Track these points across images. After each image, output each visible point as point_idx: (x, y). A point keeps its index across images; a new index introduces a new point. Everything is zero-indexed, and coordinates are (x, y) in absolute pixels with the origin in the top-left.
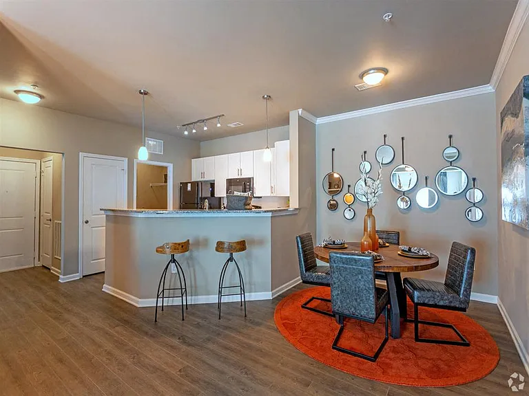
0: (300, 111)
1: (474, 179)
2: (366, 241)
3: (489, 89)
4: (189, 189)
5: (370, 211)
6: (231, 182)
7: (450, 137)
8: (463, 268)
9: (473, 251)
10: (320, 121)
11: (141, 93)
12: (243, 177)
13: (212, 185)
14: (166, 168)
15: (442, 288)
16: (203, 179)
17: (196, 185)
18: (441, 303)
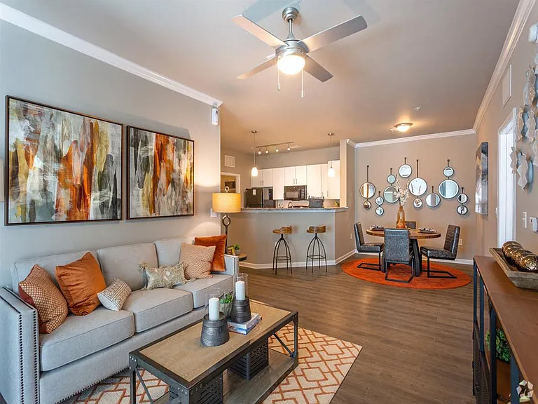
0: (348, 140)
1: (462, 188)
2: (400, 224)
3: (472, 131)
4: (254, 193)
5: (401, 207)
6: (287, 189)
7: (448, 161)
8: (453, 238)
9: (459, 228)
10: (358, 145)
11: (253, 132)
12: (298, 185)
13: (271, 191)
14: (235, 177)
15: (443, 250)
16: (262, 186)
17: (260, 190)
18: (442, 256)
